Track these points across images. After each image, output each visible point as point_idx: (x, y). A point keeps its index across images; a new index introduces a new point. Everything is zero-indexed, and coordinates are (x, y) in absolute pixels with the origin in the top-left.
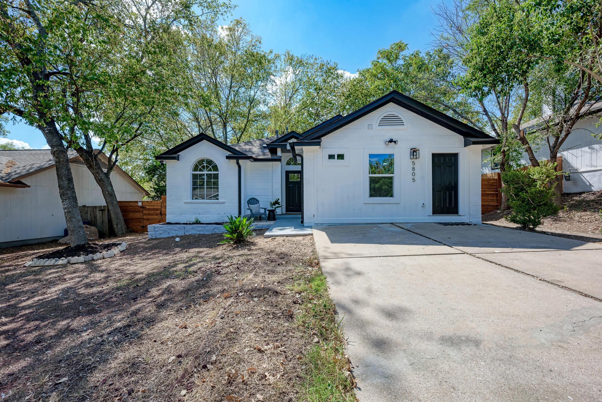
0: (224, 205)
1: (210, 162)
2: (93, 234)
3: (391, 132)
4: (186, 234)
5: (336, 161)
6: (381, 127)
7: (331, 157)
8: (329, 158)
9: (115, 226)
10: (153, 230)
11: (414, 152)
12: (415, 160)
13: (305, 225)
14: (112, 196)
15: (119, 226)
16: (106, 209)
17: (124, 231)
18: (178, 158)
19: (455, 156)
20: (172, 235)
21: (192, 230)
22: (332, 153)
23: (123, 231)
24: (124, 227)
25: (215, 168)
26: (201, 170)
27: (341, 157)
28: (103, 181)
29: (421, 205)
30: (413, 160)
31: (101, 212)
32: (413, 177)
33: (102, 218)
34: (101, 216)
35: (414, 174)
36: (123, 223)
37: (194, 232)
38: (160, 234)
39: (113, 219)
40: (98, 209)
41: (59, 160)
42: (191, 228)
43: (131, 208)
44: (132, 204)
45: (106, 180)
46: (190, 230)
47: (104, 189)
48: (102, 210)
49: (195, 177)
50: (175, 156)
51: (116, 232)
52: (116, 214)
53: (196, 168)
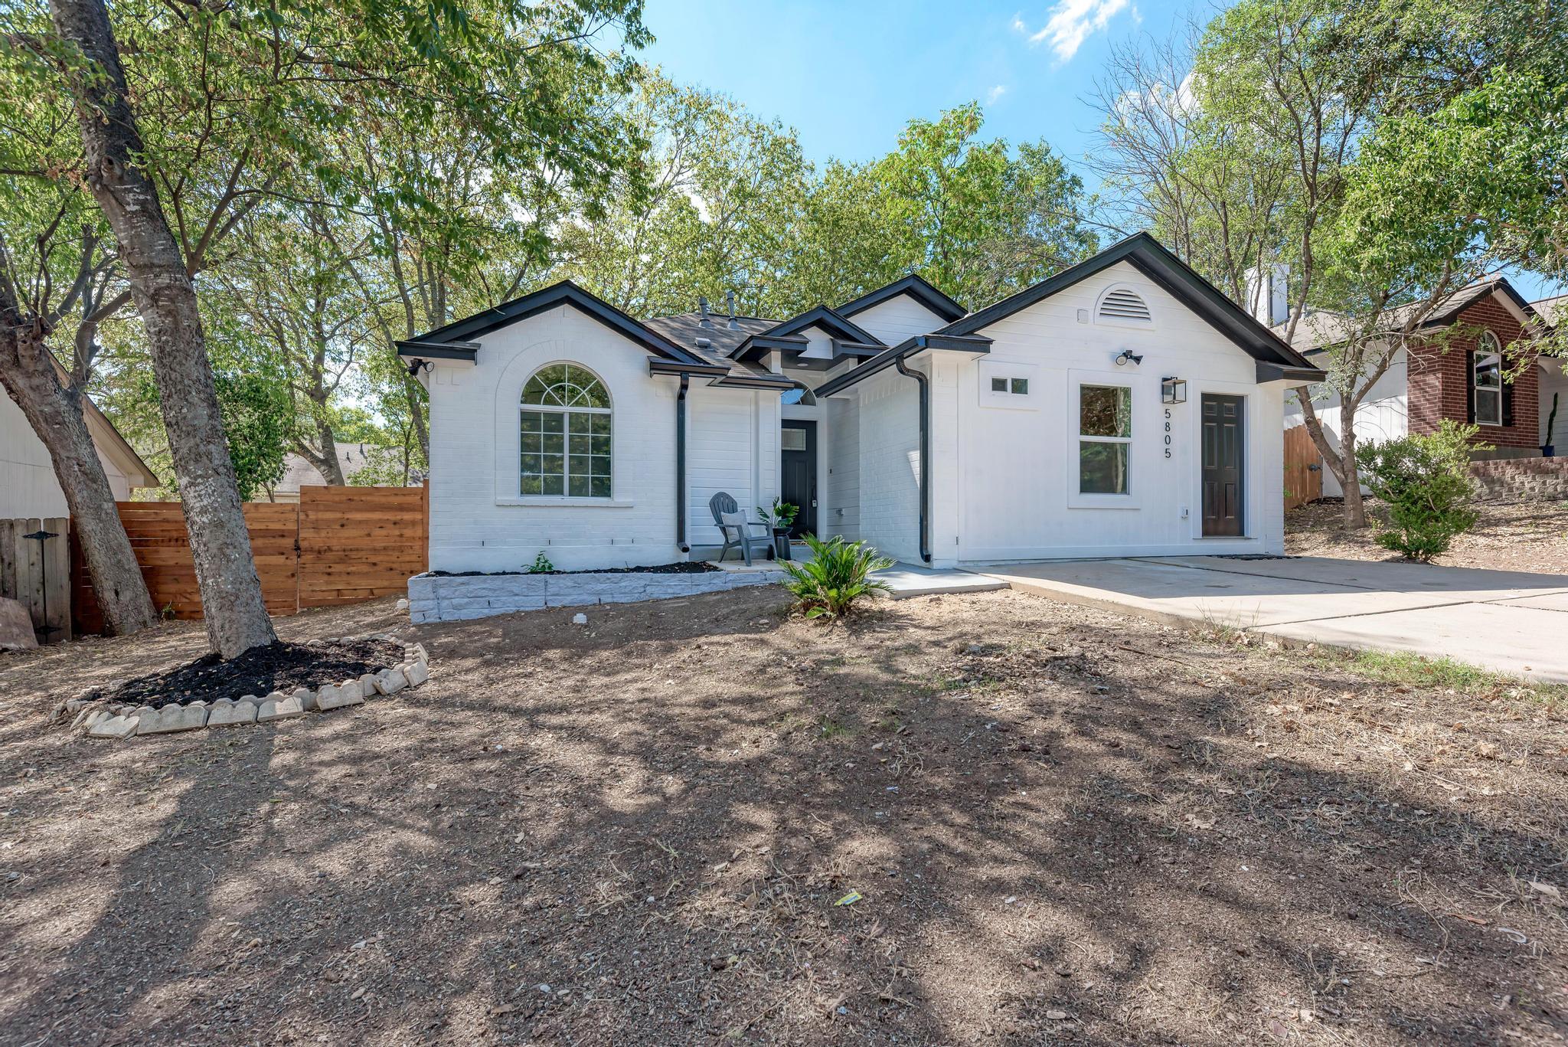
0: (629, 512)
1: (582, 377)
2: (15, 630)
3: (1124, 333)
4: (550, 605)
5: (1008, 397)
6: (1104, 318)
7: (999, 385)
8: (994, 388)
9: (109, 596)
10: (432, 596)
11: (1169, 387)
12: (1171, 407)
13: (936, 564)
14: (94, 481)
15: (126, 596)
16: (63, 532)
17: (147, 613)
18: (470, 355)
19: (1239, 401)
20: (502, 611)
21: (571, 590)
22: (1000, 376)
23: (140, 613)
24: (145, 599)
25: (601, 396)
26: (549, 401)
27: (1020, 386)
28: (62, 423)
29: (1180, 513)
30: (1167, 406)
31: (35, 543)
32: (1167, 447)
33: (38, 568)
34: (35, 558)
35: (1168, 440)
36: (140, 583)
37: (581, 597)
38: (457, 608)
39: (100, 570)
40: (20, 531)
41: (176, 322)
42: (570, 584)
43: (167, 526)
44: (166, 514)
45: (70, 418)
46: (566, 591)
47: (64, 454)
48: (41, 536)
49: (528, 420)
50: (467, 345)
51: (116, 619)
52: (114, 551)
53: (533, 392)
